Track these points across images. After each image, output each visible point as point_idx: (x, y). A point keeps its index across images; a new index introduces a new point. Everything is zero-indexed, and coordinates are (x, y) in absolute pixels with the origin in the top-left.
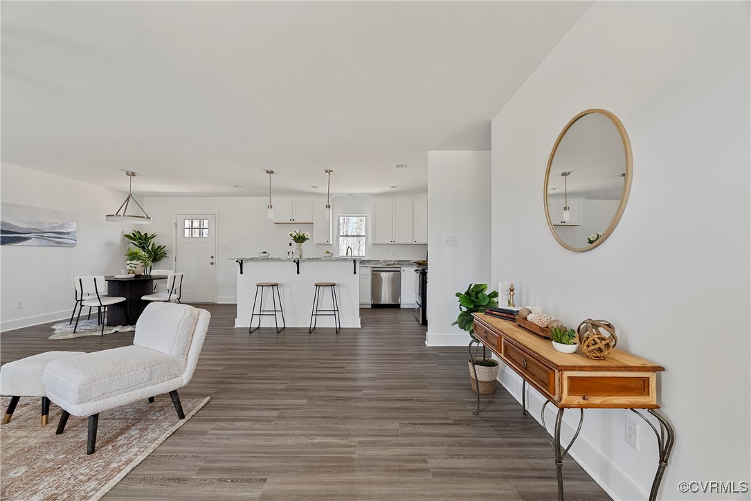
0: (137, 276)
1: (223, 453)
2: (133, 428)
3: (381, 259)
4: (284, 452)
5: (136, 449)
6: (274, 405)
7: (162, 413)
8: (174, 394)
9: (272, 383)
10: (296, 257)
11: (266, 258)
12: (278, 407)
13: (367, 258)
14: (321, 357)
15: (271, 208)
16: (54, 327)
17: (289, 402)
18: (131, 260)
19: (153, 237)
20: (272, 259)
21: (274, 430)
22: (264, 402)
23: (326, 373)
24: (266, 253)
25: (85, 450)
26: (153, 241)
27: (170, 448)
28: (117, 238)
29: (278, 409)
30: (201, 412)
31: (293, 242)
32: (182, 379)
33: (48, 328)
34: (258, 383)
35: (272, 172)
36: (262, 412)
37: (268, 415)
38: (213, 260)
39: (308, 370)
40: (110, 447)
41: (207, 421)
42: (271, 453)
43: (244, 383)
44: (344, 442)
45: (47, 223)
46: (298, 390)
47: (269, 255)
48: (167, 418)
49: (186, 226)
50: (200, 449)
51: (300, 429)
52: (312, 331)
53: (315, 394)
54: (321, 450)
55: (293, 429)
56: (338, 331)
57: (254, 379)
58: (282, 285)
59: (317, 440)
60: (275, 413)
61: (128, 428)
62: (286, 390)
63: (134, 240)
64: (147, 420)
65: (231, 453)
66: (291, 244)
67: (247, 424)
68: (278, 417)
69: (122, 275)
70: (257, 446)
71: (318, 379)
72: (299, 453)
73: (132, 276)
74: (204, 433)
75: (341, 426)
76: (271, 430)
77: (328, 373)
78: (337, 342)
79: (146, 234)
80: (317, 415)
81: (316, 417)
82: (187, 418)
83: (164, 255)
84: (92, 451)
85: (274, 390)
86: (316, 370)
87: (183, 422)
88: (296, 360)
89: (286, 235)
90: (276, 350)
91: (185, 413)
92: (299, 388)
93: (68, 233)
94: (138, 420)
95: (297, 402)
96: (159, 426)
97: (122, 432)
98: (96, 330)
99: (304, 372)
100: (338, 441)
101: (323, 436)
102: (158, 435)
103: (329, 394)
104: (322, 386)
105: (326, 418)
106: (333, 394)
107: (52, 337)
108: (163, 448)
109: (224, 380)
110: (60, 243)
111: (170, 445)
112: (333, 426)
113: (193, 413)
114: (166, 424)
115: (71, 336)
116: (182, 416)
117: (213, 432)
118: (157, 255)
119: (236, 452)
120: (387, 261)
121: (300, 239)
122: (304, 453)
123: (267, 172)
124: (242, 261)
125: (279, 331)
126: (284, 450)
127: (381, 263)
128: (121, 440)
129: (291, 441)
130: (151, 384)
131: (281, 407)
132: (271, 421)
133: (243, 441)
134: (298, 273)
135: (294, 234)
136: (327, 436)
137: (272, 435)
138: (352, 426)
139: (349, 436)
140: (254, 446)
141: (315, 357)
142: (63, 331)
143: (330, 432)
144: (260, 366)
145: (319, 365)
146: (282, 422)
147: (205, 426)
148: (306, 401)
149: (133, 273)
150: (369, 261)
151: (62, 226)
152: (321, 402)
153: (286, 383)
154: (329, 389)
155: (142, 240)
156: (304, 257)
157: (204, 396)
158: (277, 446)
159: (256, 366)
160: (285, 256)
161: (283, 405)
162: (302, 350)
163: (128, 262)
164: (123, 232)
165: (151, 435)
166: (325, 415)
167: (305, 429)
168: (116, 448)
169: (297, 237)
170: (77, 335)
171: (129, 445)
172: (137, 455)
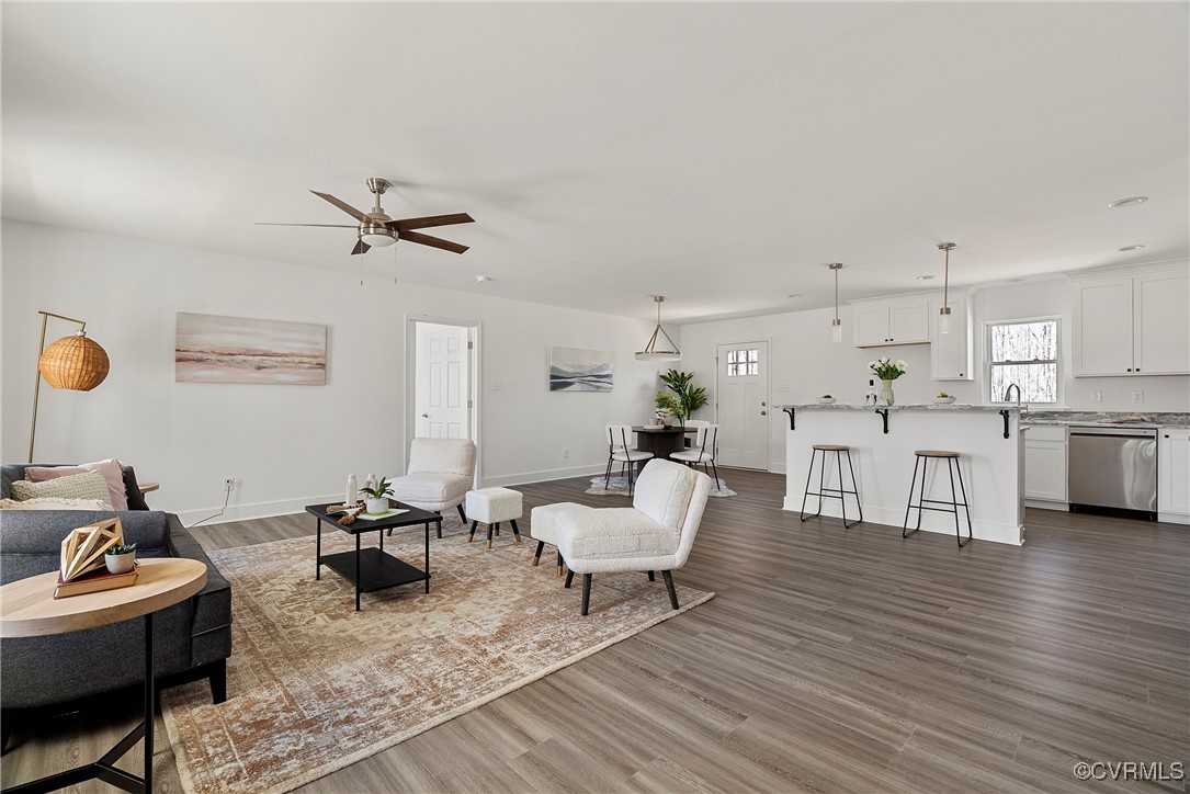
0: (667, 428)
1: (707, 664)
2: (626, 603)
3: (1101, 409)
4: (783, 695)
5: (621, 625)
6: (796, 629)
7: (658, 596)
8: (667, 573)
9: (807, 599)
10: (882, 403)
11: (828, 405)
12: (801, 634)
13: (1061, 407)
14: (906, 580)
15: (839, 324)
16: (592, 481)
17: (820, 631)
18: (660, 407)
19: (690, 377)
20: (838, 408)
21: (785, 662)
22: (784, 620)
23: (904, 607)
24: (829, 397)
25: (580, 610)
26: (689, 382)
27: (654, 637)
28: (652, 380)
29: (800, 637)
30: (700, 608)
31: (877, 379)
32: (676, 559)
33: (586, 481)
34: (785, 593)
35: (839, 266)
36: (776, 633)
37: (782, 640)
38: (764, 409)
39: (871, 594)
40: (601, 615)
41: (703, 621)
42: (766, 689)
43: (766, 588)
44: (888, 721)
45: (588, 364)
46: (844, 619)
47: (835, 401)
48: (660, 603)
49: (730, 361)
50: (682, 649)
51: (822, 674)
52: (906, 534)
53: (871, 633)
54: (842, 715)
55: (812, 671)
56: (964, 544)
57: (782, 587)
58: (856, 450)
59: (842, 699)
60: (794, 641)
61: (622, 601)
62: (824, 614)
63: (670, 381)
64: (641, 599)
65: (716, 668)
66: (872, 383)
67: (748, 641)
68: (796, 648)
69: (651, 427)
70: (750, 673)
71: (886, 612)
72: (806, 705)
73: (662, 426)
74: (694, 634)
75: (893, 695)
76: (778, 660)
77: (909, 608)
78: (958, 563)
79: (683, 374)
80: (859, 664)
81: (855, 668)
82: (681, 610)
83: (703, 401)
84: (585, 613)
85: (805, 608)
86: (889, 599)
87: (675, 612)
88: (859, 575)
89: (866, 367)
90: (832, 553)
91: (680, 603)
92: (847, 617)
93: (606, 376)
94: (633, 596)
95: (834, 635)
96: (650, 609)
97: (616, 603)
98: (624, 490)
99: (866, 597)
100: (879, 715)
101: (855, 697)
102: (645, 618)
103: (897, 641)
104: (887, 626)
105: (872, 674)
106: (903, 643)
107: (588, 491)
108: (647, 634)
109: (742, 577)
110: (598, 387)
111: (655, 633)
112: (878, 689)
113: (689, 606)
114: (657, 610)
115: (603, 492)
116: (676, 607)
117: (704, 636)
118: (694, 402)
119: (722, 670)
120: (1118, 414)
121: (889, 373)
122: (814, 708)
123: (831, 267)
124: (793, 410)
125: (848, 525)
126: (786, 692)
127: (1102, 417)
128: (612, 612)
129: (800, 685)
130: (639, 556)
131: (805, 635)
132: (783, 648)
133: (736, 660)
134: (886, 431)
135: (878, 365)
136: (862, 700)
137: (777, 667)
138: (914, 703)
139: (903, 715)
140: (747, 671)
141: (899, 578)
142: (597, 487)
143: (870, 698)
144: (799, 571)
145: (898, 592)
146: (799, 656)
147: (698, 627)
148: (849, 639)
149: (663, 423)
150: (1065, 414)
151: (600, 368)
152: (875, 649)
153: (827, 604)
154: (899, 633)
155: (677, 380)
156: (897, 404)
157: (709, 590)
158: (778, 683)
159: (793, 569)
160: (863, 402)
161: (811, 634)
162: (877, 562)
163: (658, 410)
164: (658, 372)
165: (640, 617)
166: (874, 671)
167: (829, 677)
168: (605, 617)
169: (884, 369)
170: (609, 493)
171: (617, 620)
172: (620, 631)
